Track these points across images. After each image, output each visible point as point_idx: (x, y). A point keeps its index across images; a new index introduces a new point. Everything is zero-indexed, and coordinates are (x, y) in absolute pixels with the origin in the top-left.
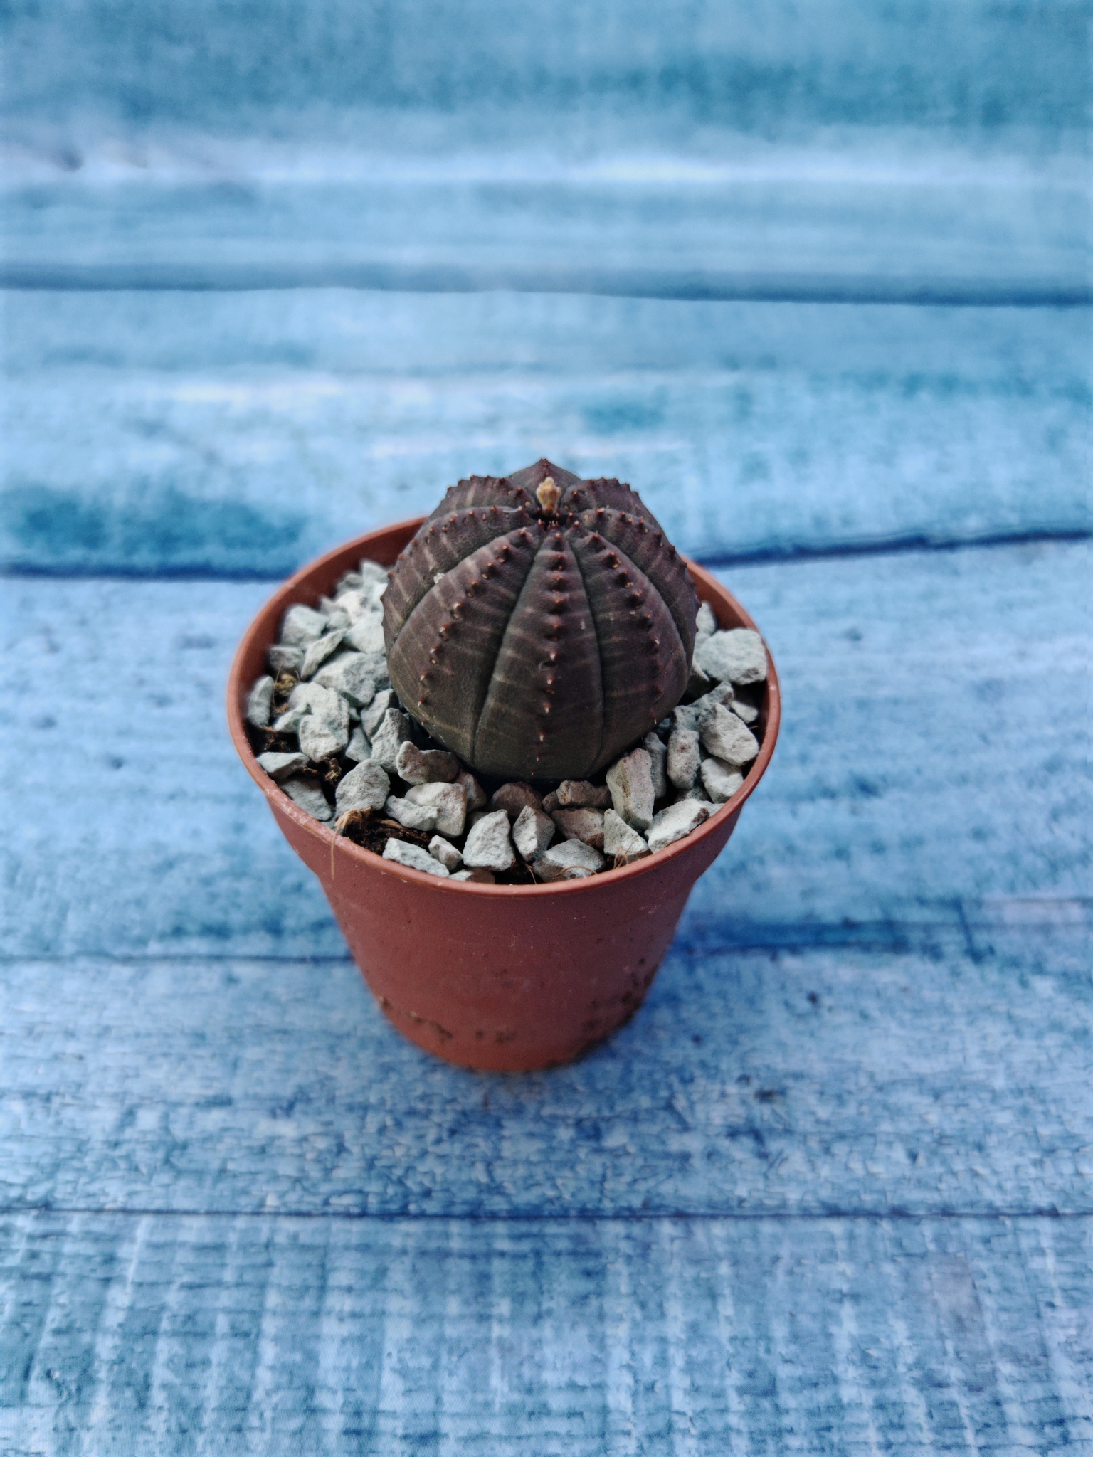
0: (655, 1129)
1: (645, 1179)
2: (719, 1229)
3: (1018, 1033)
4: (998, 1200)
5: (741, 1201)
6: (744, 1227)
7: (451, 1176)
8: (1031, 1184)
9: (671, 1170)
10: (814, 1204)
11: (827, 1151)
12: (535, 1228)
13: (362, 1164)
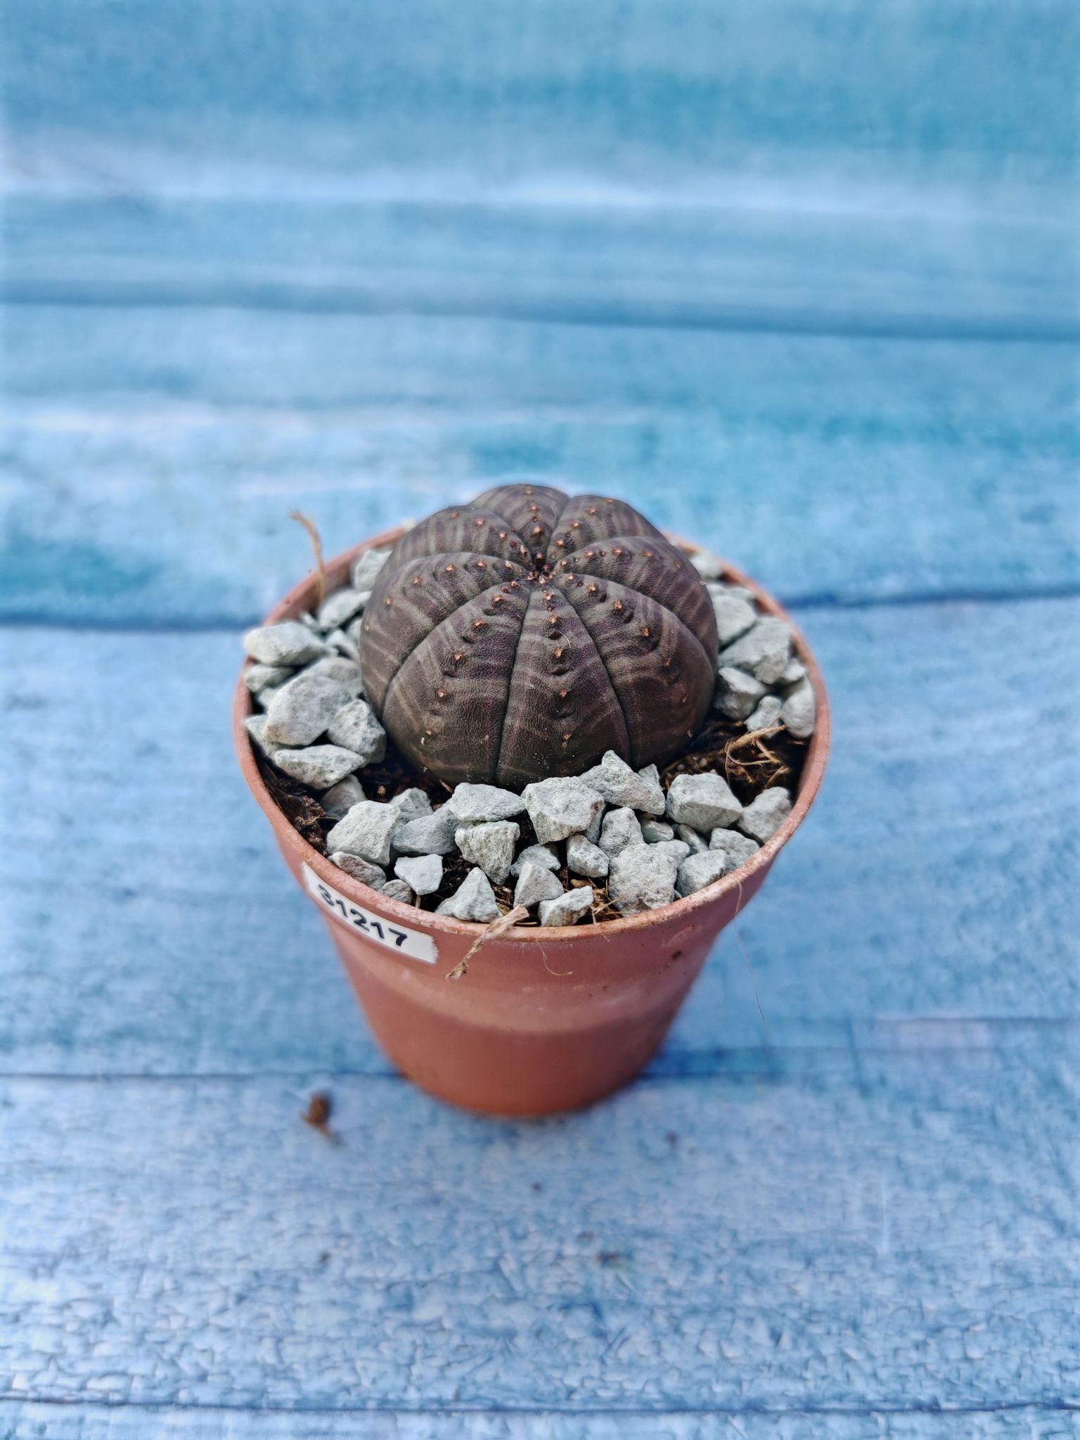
0: (476, 1299)
1: (460, 1362)
2: (540, 1426)
3: (908, 1183)
4: (872, 1393)
5: (571, 1392)
6: (572, 1424)
7: (233, 1355)
8: (910, 1371)
9: (492, 1351)
10: (656, 1396)
11: (677, 1330)
12: (323, 1423)
13: (129, 1338)
